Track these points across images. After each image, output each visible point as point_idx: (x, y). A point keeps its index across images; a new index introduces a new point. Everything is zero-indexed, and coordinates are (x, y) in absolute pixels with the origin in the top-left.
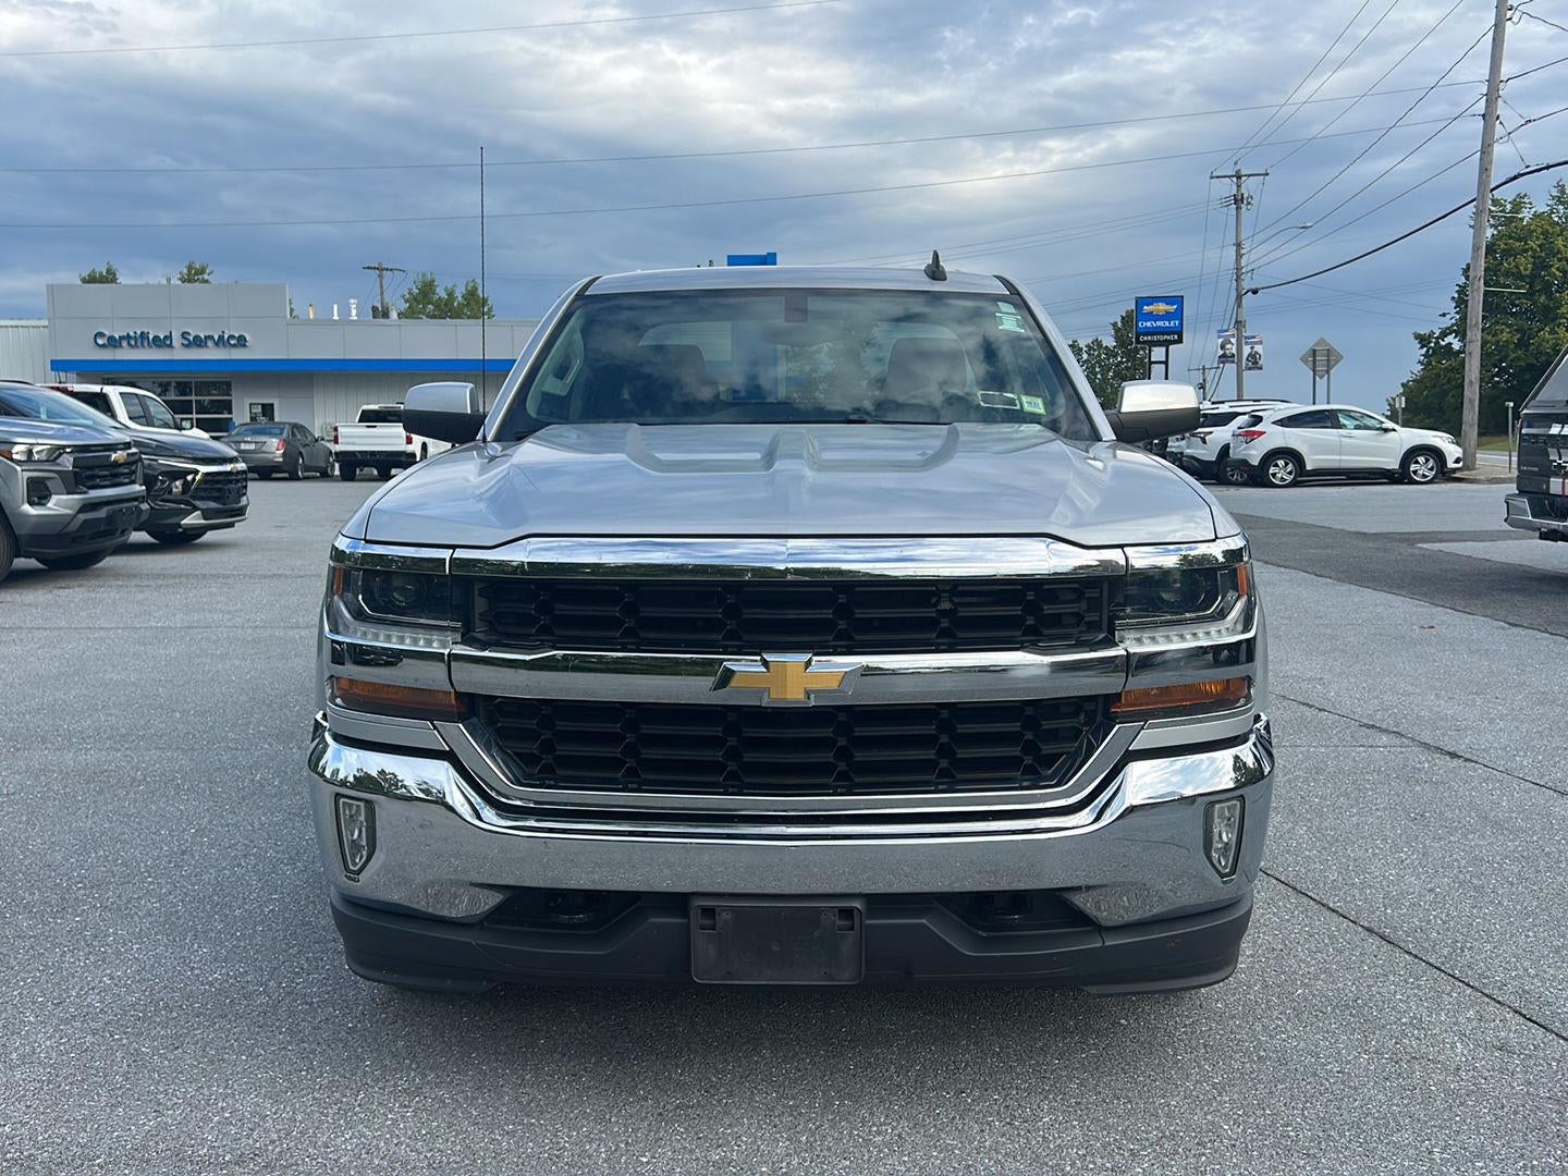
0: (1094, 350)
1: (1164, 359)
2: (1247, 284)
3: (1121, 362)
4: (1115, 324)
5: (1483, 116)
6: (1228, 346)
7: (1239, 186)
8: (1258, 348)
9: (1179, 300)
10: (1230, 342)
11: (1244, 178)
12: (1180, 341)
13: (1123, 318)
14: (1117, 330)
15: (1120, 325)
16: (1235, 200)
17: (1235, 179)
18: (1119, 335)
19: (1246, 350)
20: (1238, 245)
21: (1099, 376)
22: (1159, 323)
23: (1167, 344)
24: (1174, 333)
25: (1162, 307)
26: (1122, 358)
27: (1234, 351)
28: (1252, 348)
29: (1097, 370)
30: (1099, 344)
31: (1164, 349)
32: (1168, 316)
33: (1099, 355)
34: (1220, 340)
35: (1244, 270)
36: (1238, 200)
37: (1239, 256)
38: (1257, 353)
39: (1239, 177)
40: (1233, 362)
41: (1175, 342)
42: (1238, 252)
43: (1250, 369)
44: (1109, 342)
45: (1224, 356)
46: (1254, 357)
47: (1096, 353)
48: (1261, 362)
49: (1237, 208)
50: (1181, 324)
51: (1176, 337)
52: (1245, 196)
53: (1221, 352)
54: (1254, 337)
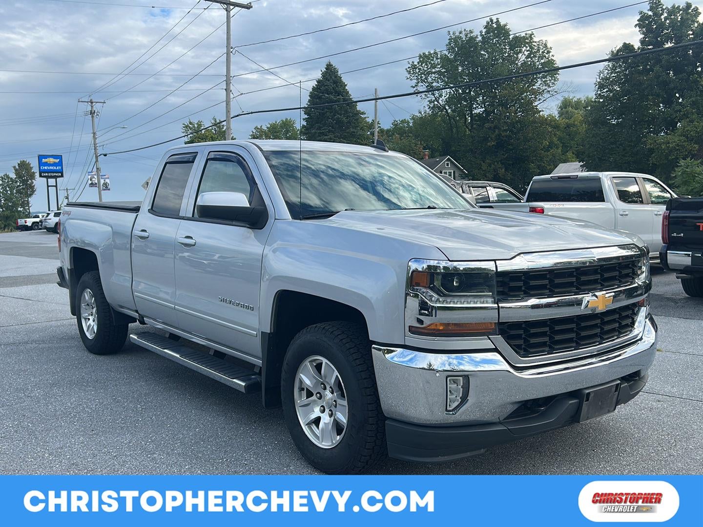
0: (5, 179)
1: (55, 185)
2: (100, 151)
3: (19, 186)
4: (14, 167)
5: (226, 89)
6: (93, 179)
7: (92, 107)
8: (108, 181)
9: (60, 157)
10: (94, 178)
11: (94, 104)
12: (62, 176)
13: (19, 164)
14: (16, 170)
15: (17, 167)
16: (91, 113)
17: (90, 103)
18: (17, 172)
19: (102, 181)
20: (94, 134)
21: (9, 192)
22: (51, 168)
23: (56, 177)
24: (59, 172)
25: (52, 160)
26: (20, 183)
27: (96, 182)
28: (104, 180)
29: (8, 189)
30: (8, 177)
31: (54, 180)
32: (54, 164)
33: (8, 182)
34: (89, 177)
35: (97, 145)
36: (92, 113)
37: (95, 138)
38: (107, 183)
39: (92, 103)
40: (96, 186)
41: (59, 177)
42: (94, 137)
43: (104, 190)
44: (13, 176)
45: (92, 184)
46: (105, 184)
47: (6, 181)
48: (109, 187)
49: (92, 117)
50: (62, 168)
51: (60, 174)
52: (96, 111)
53: (90, 182)
54: (105, 176)
